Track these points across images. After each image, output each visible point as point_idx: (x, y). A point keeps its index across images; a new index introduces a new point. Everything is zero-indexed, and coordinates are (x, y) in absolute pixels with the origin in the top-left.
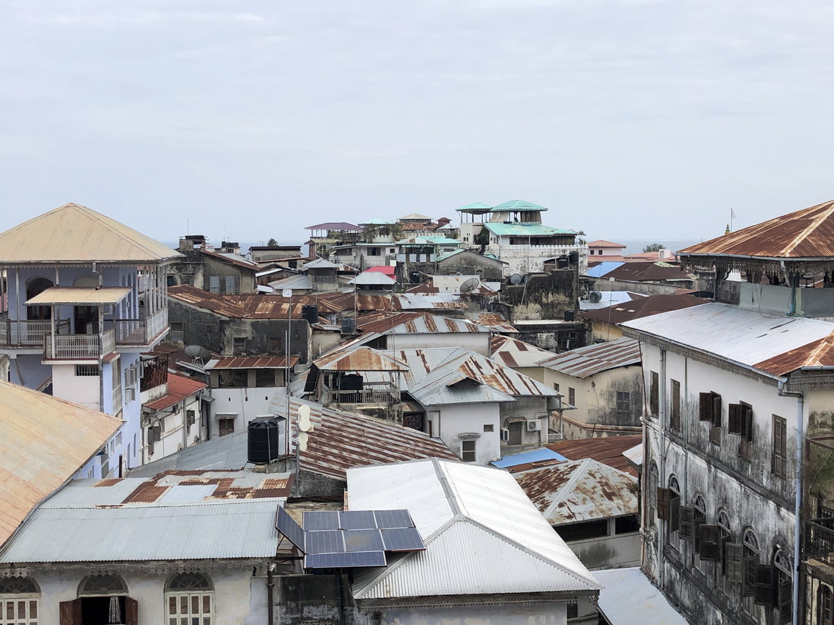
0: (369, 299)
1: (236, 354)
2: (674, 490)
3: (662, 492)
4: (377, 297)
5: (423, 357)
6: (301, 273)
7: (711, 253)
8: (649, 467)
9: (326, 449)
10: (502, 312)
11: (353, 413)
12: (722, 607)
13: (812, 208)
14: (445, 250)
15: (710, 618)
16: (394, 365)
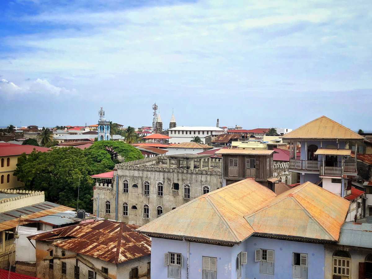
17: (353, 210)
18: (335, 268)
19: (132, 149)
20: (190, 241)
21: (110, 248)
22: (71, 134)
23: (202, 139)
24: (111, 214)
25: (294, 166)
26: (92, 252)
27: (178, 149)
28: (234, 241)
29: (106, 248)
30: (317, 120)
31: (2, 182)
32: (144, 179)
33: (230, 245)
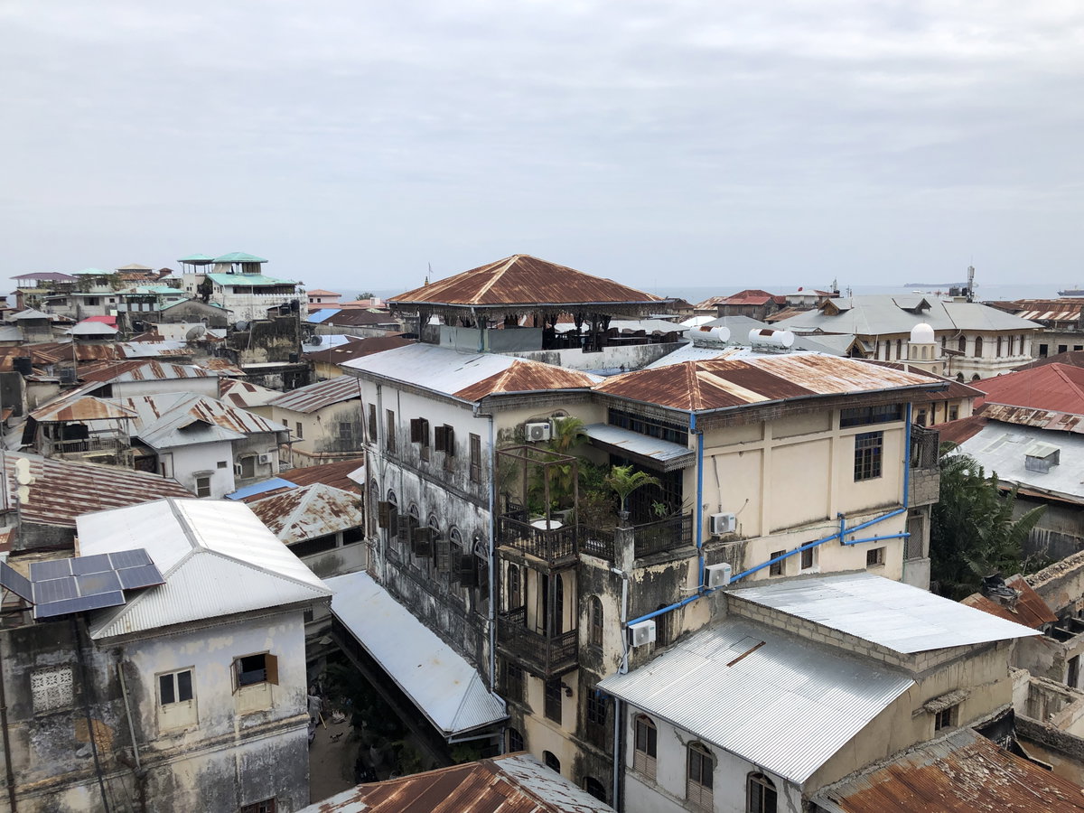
0: (90, 349)
2: (392, 502)
3: (382, 505)
4: (98, 347)
5: (152, 403)
6: (8, 324)
7: (415, 301)
8: (370, 485)
9: (51, 499)
10: (229, 357)
11: (80, 463)
12: (435, 593)
13: (494, 264)
14: (169, 300)
15: (426, 605)
16: (122, 412)
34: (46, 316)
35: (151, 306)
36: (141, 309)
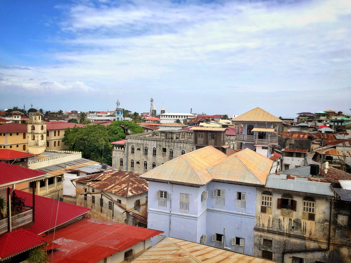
1: (289, 148)
4: (328, 135)
5: (349, 153)
6: (296, 127)
14: (346, 122)
16: (344, 154)
17: (275, 166)
18: (263, 202)
19: (137, 126)
20: (173, 184)
21: (122, 187)
22: (99, 116)
23: (181, 121)
24: (123, 166)
25: (238, 138)
26: (111, 190)
27: (166, 127)
28: (200, 184)
29: (120, 187)
30: (254, 109)
31: (55, 146)
32: (144, 145)
33: (198, 186)
34: (307, 125)
35: (342, 124)
36: (338, 124)
